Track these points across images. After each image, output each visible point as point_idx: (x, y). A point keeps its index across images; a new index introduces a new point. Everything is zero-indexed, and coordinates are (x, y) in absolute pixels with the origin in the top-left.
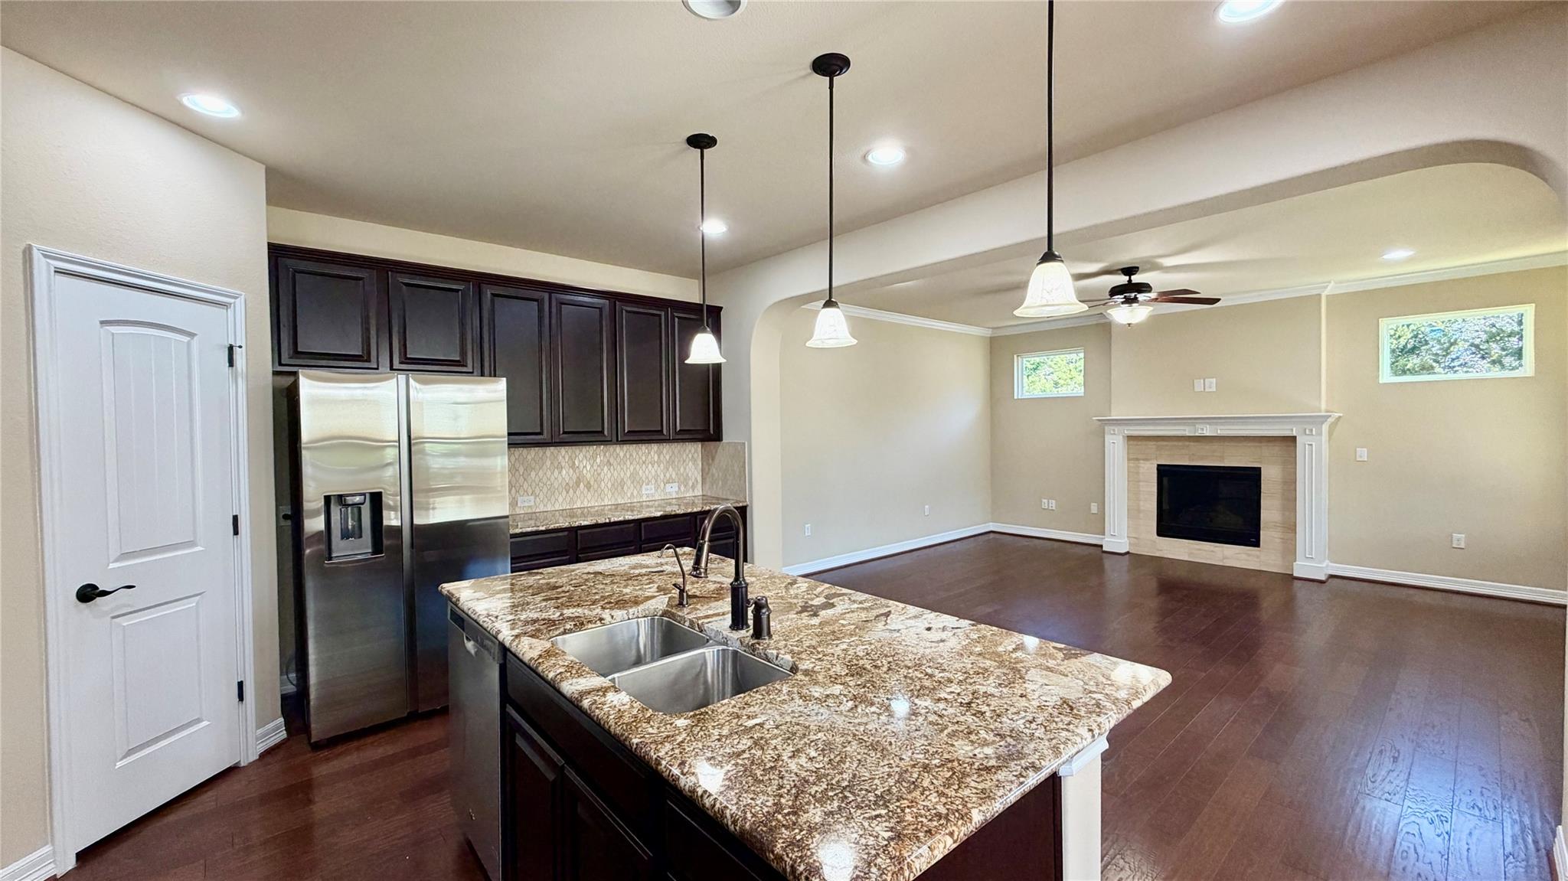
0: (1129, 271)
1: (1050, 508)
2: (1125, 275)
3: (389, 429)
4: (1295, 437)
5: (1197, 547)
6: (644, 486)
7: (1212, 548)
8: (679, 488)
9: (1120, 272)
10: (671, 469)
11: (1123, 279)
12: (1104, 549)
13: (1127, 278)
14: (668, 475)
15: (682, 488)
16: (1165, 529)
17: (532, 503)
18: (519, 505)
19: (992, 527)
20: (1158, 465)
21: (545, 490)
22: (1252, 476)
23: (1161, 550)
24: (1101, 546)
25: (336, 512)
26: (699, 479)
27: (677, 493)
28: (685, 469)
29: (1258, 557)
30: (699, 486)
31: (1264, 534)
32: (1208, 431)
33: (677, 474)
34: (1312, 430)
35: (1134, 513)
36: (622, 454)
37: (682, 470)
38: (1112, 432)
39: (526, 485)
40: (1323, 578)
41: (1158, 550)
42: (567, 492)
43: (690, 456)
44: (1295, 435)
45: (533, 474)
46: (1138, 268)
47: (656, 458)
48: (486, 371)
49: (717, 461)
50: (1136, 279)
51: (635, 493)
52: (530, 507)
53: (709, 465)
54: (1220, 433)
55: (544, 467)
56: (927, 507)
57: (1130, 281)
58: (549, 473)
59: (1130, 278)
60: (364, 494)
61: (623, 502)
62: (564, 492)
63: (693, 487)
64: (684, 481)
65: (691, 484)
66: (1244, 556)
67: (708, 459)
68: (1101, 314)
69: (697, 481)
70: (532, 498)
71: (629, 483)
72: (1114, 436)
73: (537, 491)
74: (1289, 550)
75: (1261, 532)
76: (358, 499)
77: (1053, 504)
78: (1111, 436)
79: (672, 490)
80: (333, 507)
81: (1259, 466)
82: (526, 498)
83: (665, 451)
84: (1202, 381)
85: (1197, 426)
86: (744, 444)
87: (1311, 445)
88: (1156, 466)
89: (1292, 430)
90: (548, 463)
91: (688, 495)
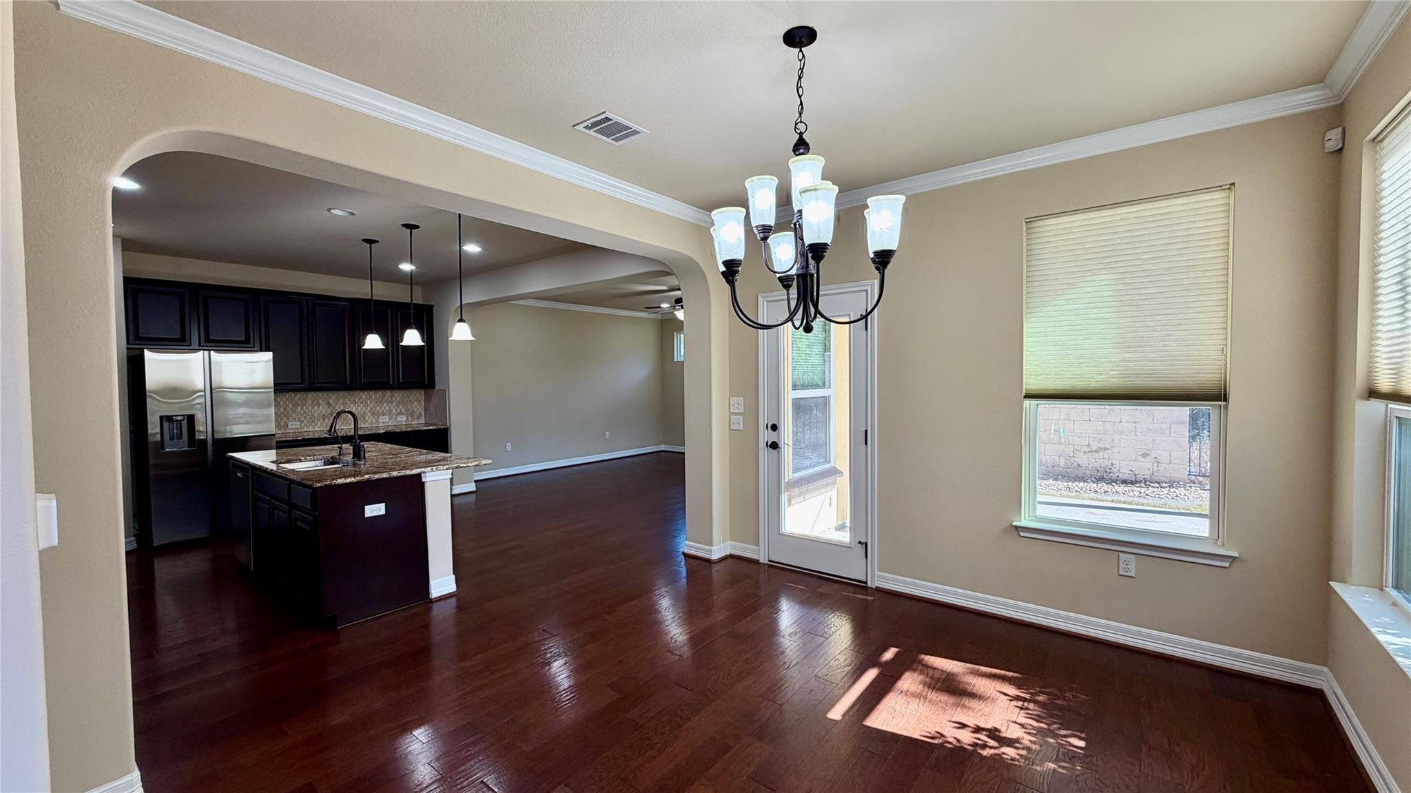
3: (198, 382)
6: (381, 417)
8: (407, 419)
10: (401, 407)
14: (399, 410)
15: (410, 418)
17: (298, 426)
18: (289, 427)
19: (663, 447)
21: (308, 418)
25: (166, 424)
26: (423, 413)
27: (405, 421)
28: (412, 406)
30: (423, 418)
33: (405, 410)
36: (364, 397)
37: (409, 407)
39: (294, 415)
42: (324, 420)
43: (415, 398)
45: (299, 408)
47: (390, 399)
48: (264, 348)
49: (432, 401)
51: (374, 421)
52: (297, 428)
53: (429, 404)
55: (307, 404)
56: (607, 433)
58: (310, 408)
60: (184, 415)
61: (365, 426)
62: (322, 420)
63: (418, 418)
64: (411, 414)
65: (416, 416)
67: (428, 399)
69: (421, 415)
70: (299, 423)
71: (369, 414)
73: (302, 419)
76: (179, 418)
79: (402, 419)
80: (164, 423)
82: (294, 423)
83: (396, 395)
86: (445, 390)
90: (310, 402)
91: (414, 423)
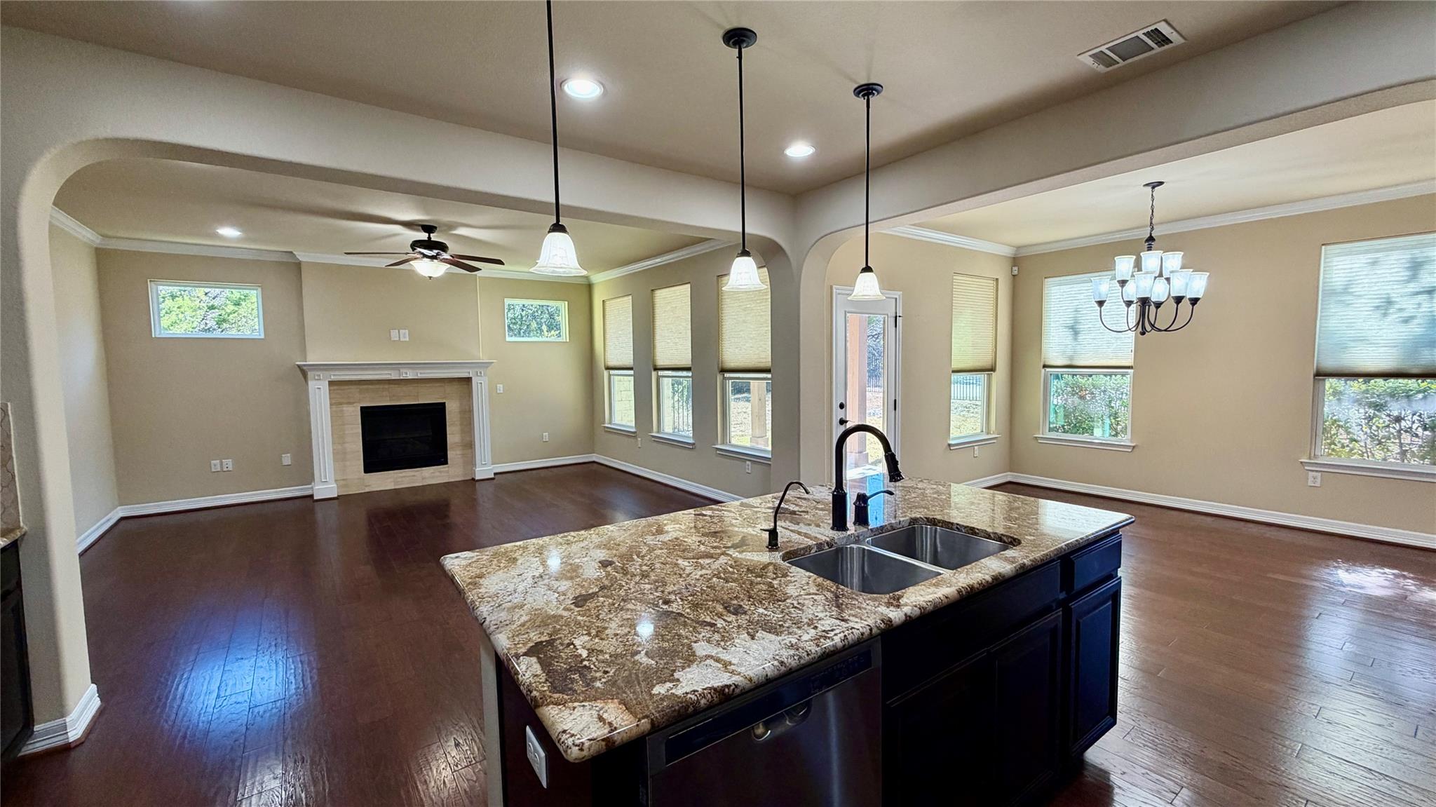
0: (429, 229)
1: (225, 469)
2: (425, 232)
4: (471, 378)
5: (401, 475)
7: (413, 474)
9: (420, 228)
11: (423, 236)
12: (315, 498)
13: (427, 235)
16: (372, 465)
19: (121, 512)
20: (361, 408)
22: (439, 409)
23: (369, 486)
24: (312, 496)
29: (448, 472)
31: (450, 454)
32: (410, 375)
34: (481, 373)
35: (340, 456)
38: (316, 378)
40: (492, 476)
41: (366, 486)
44: (471, 376)
46: (436, 228)
50: (434, 237)
54: (420, 376)
57: (429, 238)
59: (429, 235)
66: (438, 474)
68: (291, 252)
72: (319, 382)
74: (470, 461)
75: (448, 452)
77: (228, 464)
78: (315, 382)
81: (444, 401)
84: (397, 331)
85: (401, 371)
87: (481, 383)
88: (359, 408)
89: (469, 373)
